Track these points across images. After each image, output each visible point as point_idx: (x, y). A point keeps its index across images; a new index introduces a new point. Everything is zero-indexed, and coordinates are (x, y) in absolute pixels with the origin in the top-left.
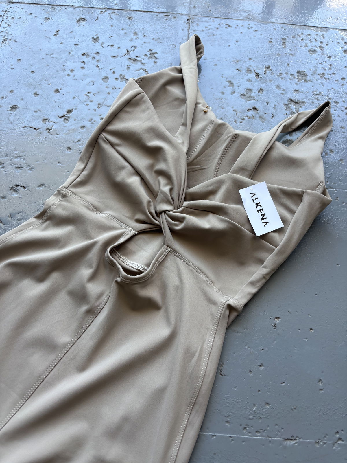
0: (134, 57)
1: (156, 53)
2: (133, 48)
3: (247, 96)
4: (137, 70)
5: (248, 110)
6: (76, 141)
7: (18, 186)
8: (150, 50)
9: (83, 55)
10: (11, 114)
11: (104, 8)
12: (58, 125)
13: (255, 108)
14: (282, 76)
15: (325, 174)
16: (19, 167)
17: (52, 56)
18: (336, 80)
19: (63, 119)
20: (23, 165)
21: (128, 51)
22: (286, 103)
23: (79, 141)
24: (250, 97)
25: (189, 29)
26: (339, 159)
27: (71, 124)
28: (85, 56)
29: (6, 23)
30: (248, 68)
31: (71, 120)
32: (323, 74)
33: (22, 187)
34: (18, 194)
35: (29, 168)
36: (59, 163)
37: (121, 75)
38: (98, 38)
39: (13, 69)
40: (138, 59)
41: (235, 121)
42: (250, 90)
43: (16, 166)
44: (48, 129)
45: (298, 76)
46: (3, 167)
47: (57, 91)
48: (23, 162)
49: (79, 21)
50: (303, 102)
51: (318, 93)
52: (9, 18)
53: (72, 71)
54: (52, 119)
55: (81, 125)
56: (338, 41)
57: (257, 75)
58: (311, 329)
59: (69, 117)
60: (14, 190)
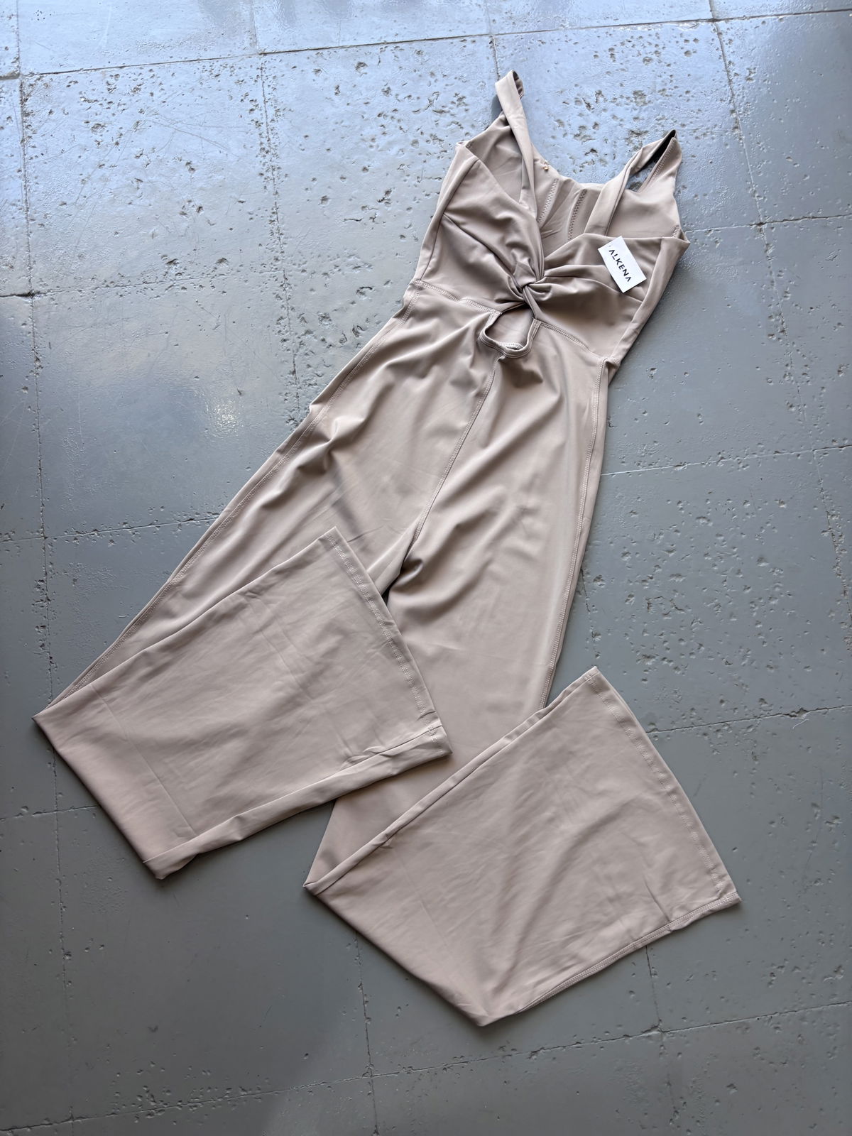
0: (440, 108)
1: (464, 97)
2: (435, 96)
3: (582, 136)
4: (448, 126)
5: (586, 154)
6: (407, 226)
7: (363, 287)
8: (456, 95)
9: (379, 115)
10: (324, 207)
11: (383, 43)
12: (380, 210)
13: (593, 151)
14: (618, 101)
15: (680, 215)
16: (356, 268)
17: (343, 124)
18: (680, 96)
19: (383, 203)
20: (359, 264)
21: (430, 101)
22: (627, 136)
23: (410, 226)
24: (585, 136)
25: (494, 56)
26: (693, 195)
27: (395, 208)
28: (382, 118)
29: (269, 86)
30: (576, 98)
31: (393, 203)
32: (664, 90)
33: (367, 289)
34: (366, 296)
35: (367, 266)
36: (397, 254)
37: (431, 135)
38: (389, 88)
39: (303, 150)
40: (446, 109)
41: (574, 171)
42: (583, 127)
43: (352, 266)
44: (371, 218)
45: (635, 98)
46: (339, 270)
47: (365, 169)
48: (359, 262)
49: (358, 68)
50: (646, 132)
51: (660, 116)
52: (271, 78)
53: (373, 140)
54: (371, 205)
55: (405, 206)
56: (676, 39)
57: (589, 105)
58: (686, 373)
59: (389, 200)
60: (361, 293)
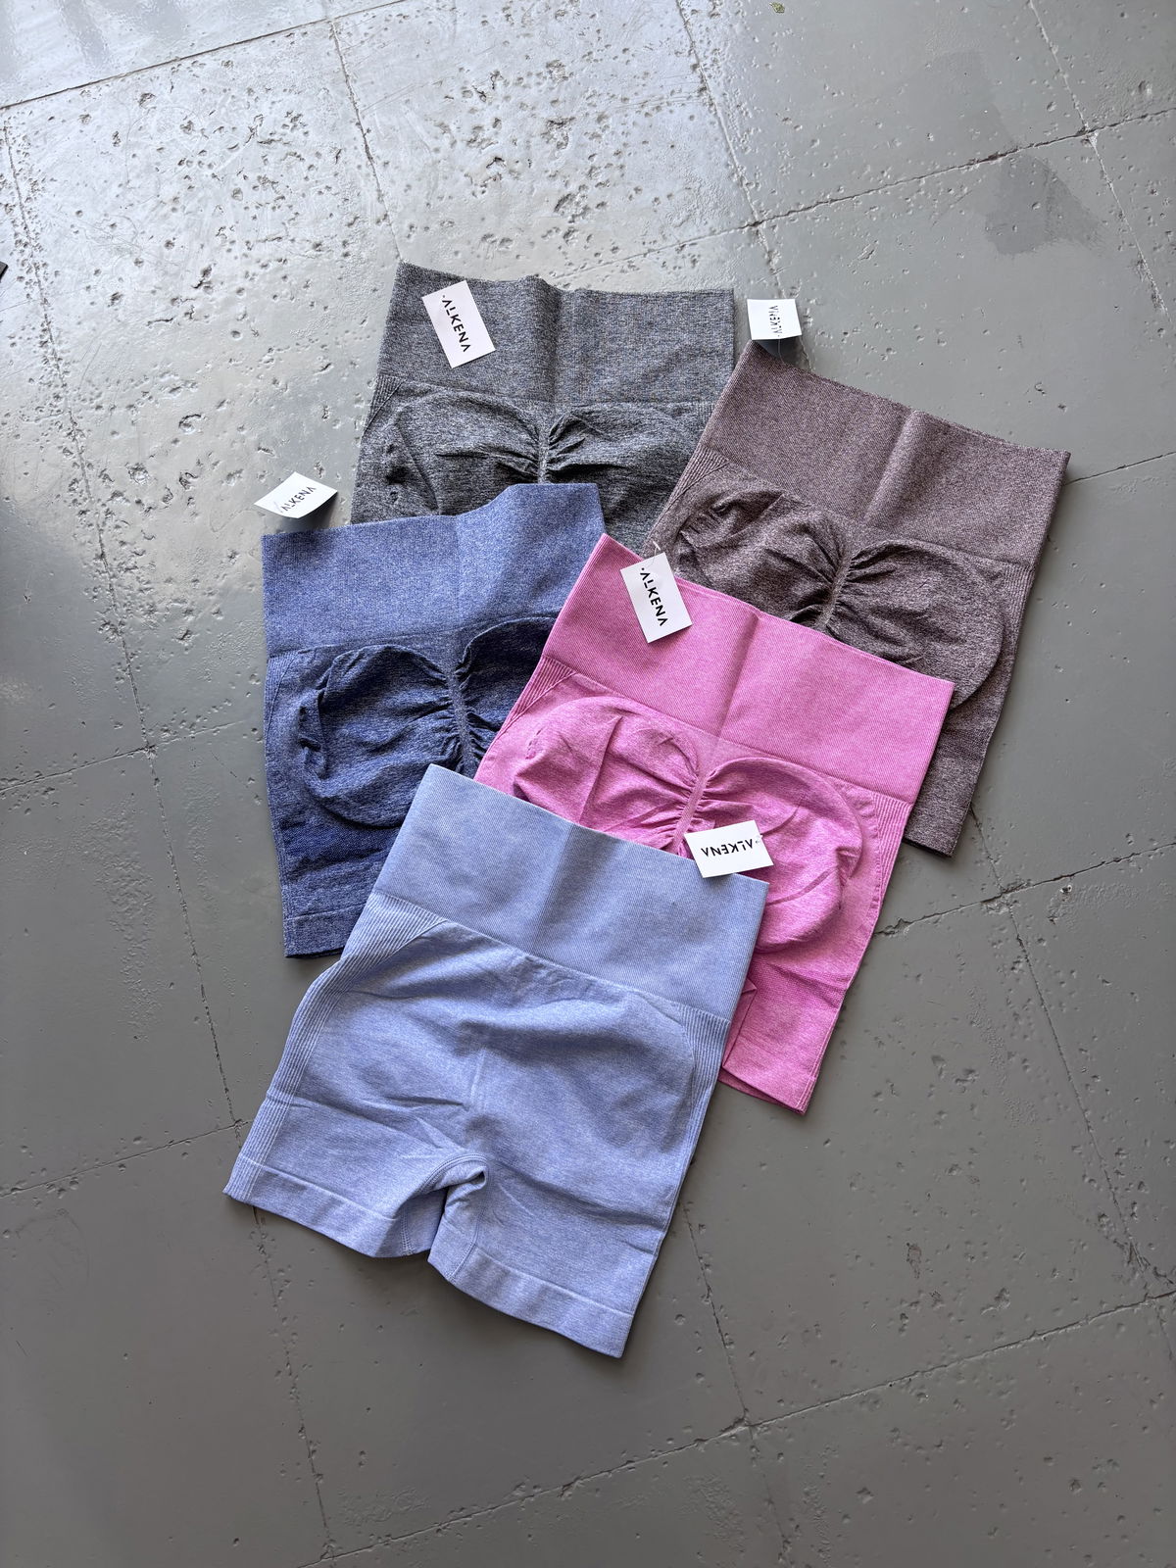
0: (267, 137)
1: (300, 115)
2: (258, 121)
3: (479, 140)
4: (281, 160)
5: (488, 166)
6: (240, 317)
7: (187, 417)
8: (288, 113)
10: (116, 310)
12: (199, 300)
13: (497, 159)
14: (525, 82)
16: (174, 390)
17: (130, 185)
18: (615, 58)
19: (202, 288)
20: (178, 384)
21: (251, 130)
22: (544, 130)
23: (245, 316)
24: (483, 140)
27: (219, 294)
28: (184, 166)
30: (463, 88)
31: (216, 286)
32: (590, 53)
33: (194, 418)
34: (193, 428)
35: (190, 385)
36: (231, 360)
37: (259, 178)
38: (190, 122)
39: (77, 232)
40: (275, 137)
42: (479, 128)
43: (168, 389)
44: (186, 314)
45: (551, 72)
46: (150, 398)
47: (169, 244)
48: (177, 380)
49: (142, 101)
50: (572, 119)
52: (20, 140)
53: (175, 199)
54: (184, 295)
55: (235, 289)
57: (482, 95)
59: (209, 282)
60: (185, 425)
